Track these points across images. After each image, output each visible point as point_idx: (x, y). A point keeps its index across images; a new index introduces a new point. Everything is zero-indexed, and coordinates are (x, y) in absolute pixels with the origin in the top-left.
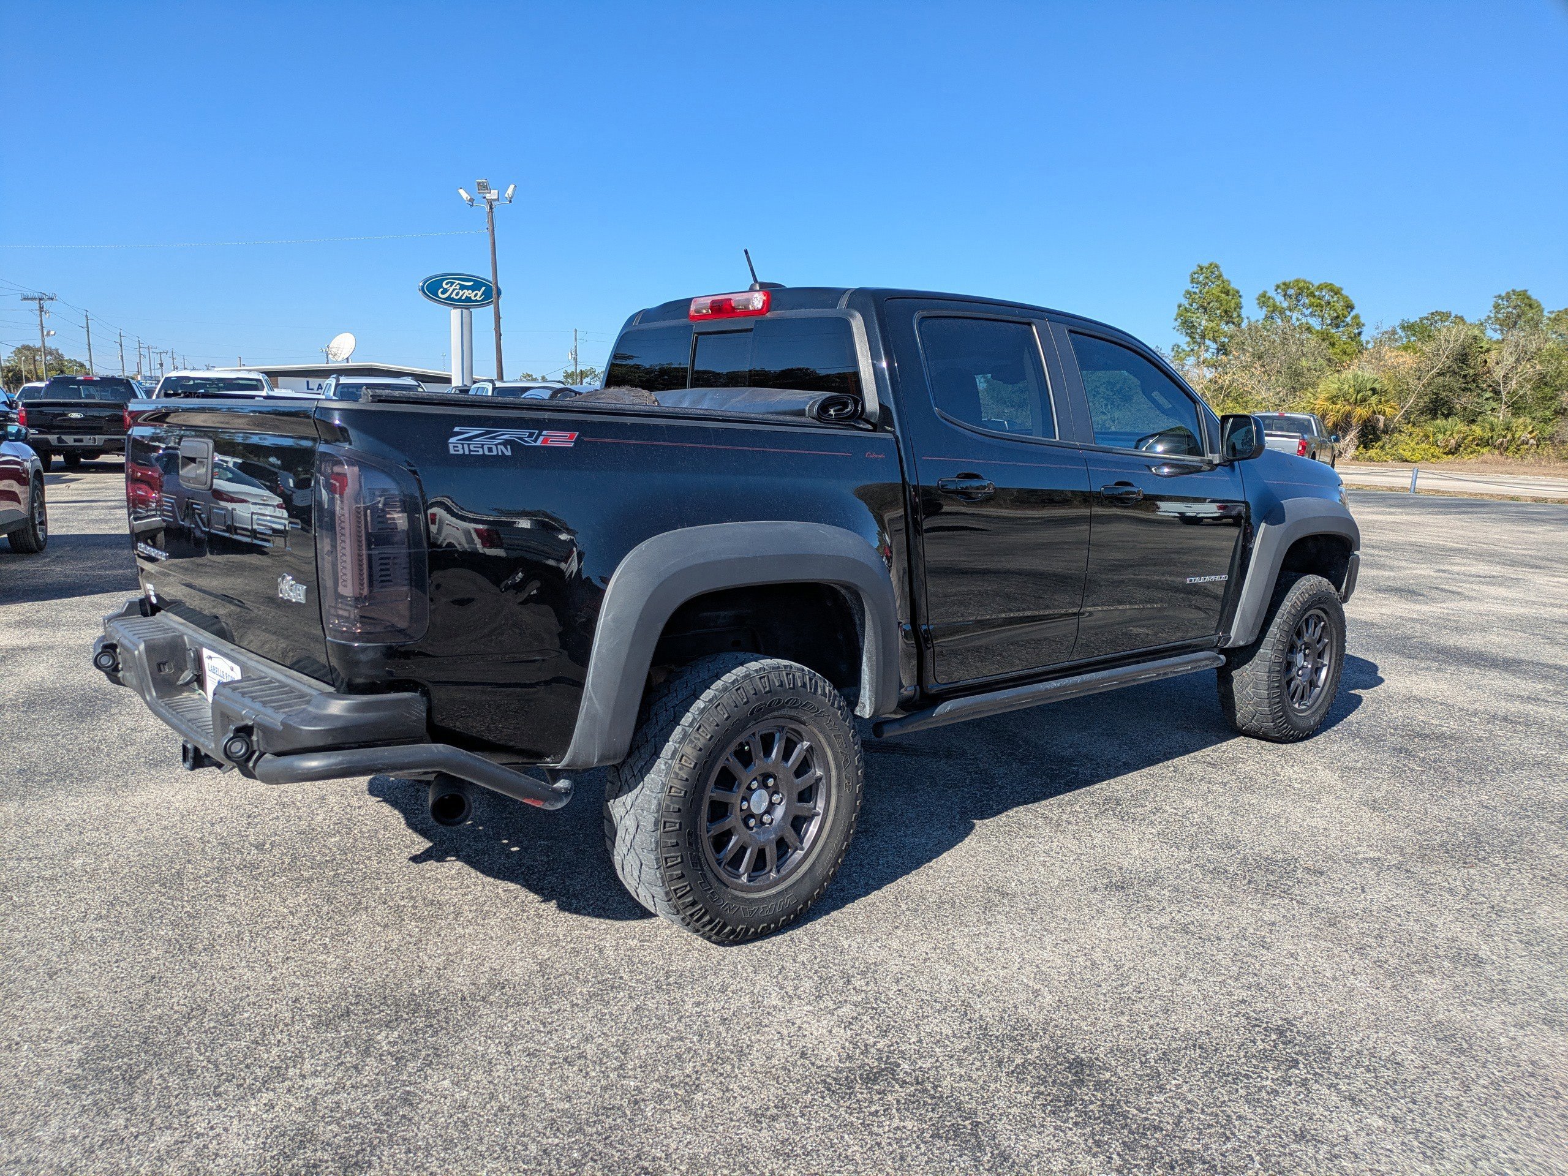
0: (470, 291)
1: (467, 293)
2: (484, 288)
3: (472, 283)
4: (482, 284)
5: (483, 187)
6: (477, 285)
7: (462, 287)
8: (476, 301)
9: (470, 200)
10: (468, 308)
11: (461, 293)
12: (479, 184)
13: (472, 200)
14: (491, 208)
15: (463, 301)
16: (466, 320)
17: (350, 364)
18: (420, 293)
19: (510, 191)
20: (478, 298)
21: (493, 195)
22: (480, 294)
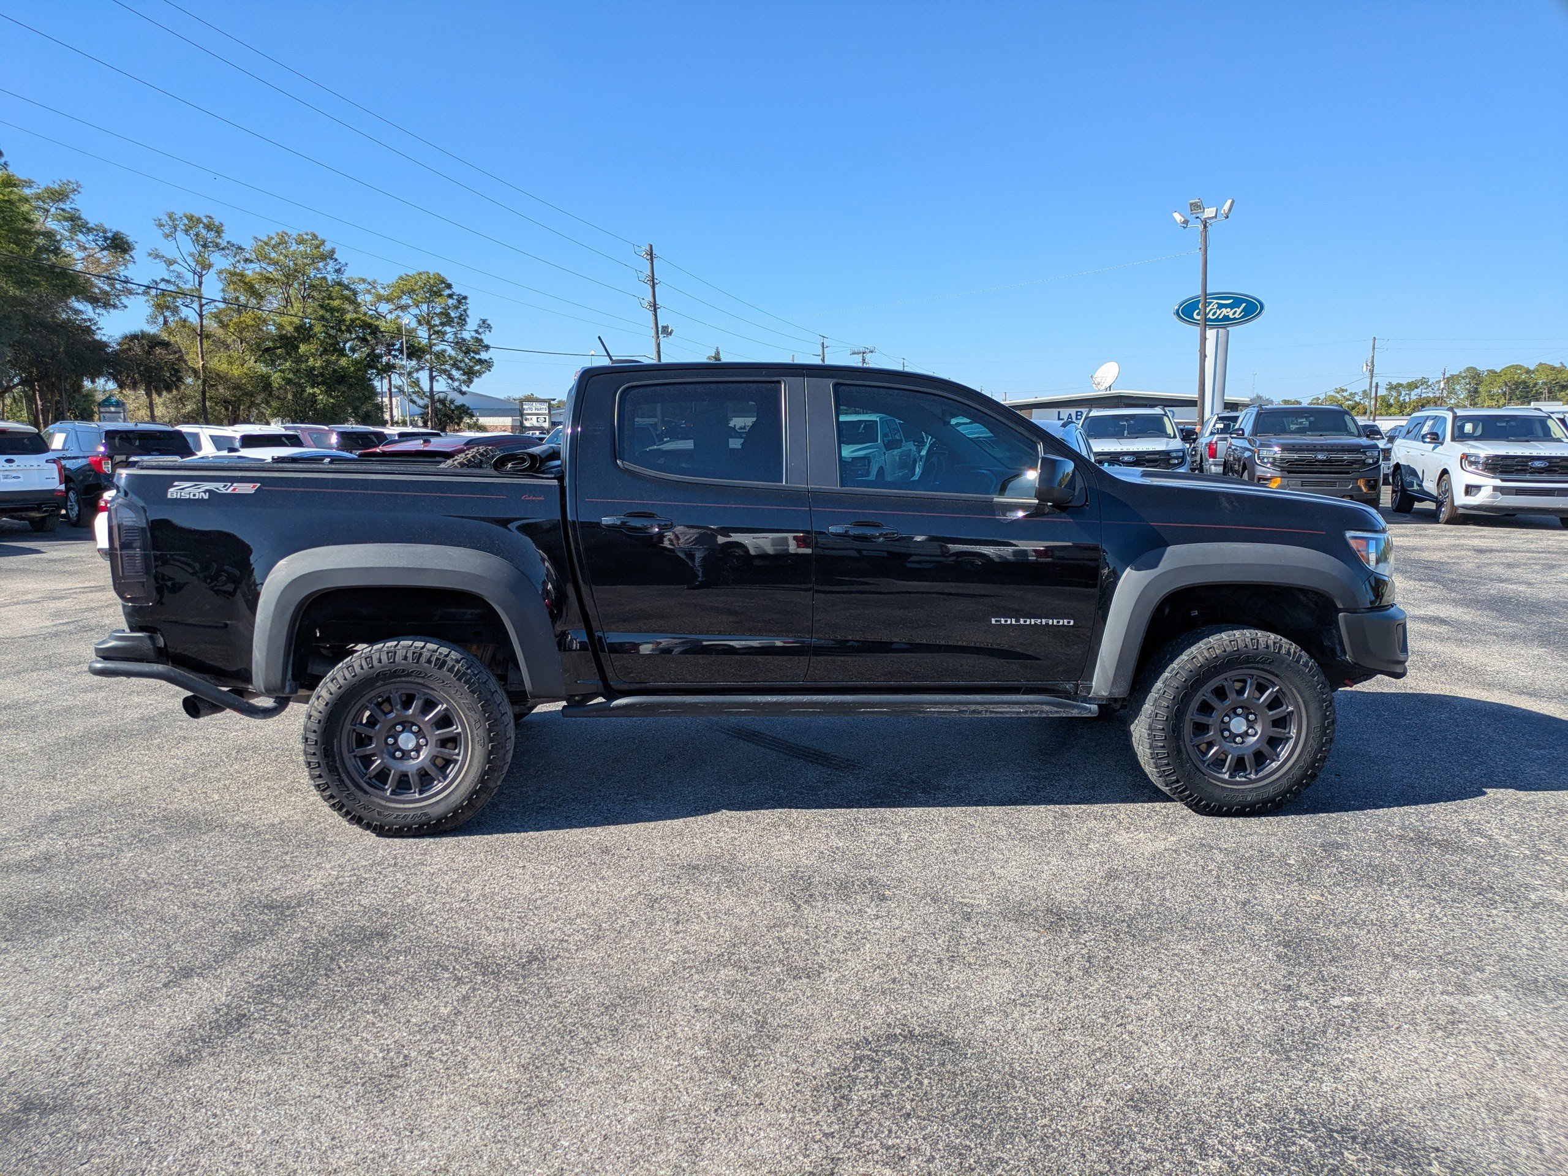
0: (1229, 310)
1: (1225, 311)
2: (1244, 305)
3: (1231, 301)
4: (1241, 301)
5: (1195, 207)
6: (1237, 301)
7: (1220, 306)
8: (1235, 319)
9: (1183, 223)
10: (1224, 327)
11: (1218, 312)
12: (1191, 204)
13: (1186, 222)
14: (1205, 227)
15: (1220, 320)
16: (1222, 340)
17: (1112, 392)
18: (1175, 318)
19: (1227, 206)
20: (1236, 316)
21: (1209, 212)
22: (1239, 311)
